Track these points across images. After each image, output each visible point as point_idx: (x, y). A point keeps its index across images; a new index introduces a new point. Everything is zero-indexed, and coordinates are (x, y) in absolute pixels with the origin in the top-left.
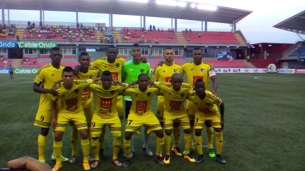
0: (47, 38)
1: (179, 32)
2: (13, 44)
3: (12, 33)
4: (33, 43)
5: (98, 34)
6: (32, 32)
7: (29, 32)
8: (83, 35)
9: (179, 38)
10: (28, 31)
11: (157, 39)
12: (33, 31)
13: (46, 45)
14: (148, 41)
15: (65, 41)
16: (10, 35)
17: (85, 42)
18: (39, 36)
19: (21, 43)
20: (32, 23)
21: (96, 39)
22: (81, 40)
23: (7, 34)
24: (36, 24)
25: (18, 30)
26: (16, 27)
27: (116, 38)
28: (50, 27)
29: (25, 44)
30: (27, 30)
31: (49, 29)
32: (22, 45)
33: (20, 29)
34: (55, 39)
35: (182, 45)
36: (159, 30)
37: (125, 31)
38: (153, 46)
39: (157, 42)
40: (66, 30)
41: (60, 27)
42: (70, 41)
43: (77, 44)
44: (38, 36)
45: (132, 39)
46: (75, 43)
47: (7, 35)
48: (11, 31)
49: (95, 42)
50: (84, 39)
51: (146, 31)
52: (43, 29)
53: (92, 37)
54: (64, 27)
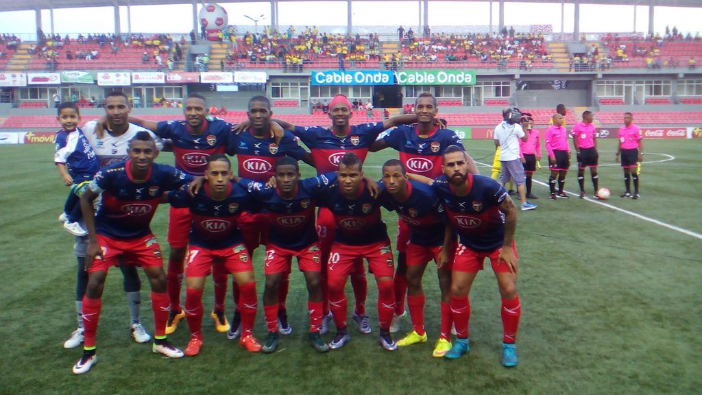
0: (450, 63)
2: (386, 75)
3: (376, 52)
4: (425, 73)
5: (553, 50)
6: (414, 49)
7: (408, 50)
8: (522, 53)
10: (406, 48)
11: (692, 59)
12: (417, 47)
13: (452, 78)
14: (672, 64)
15: (489, 68)
16: (372, 56)
17: (531, 68)
18: (434, 57)
19: (400, 74)
20: (407, 30)
21: (552, 62)
22: (523, 66)
23: (367, 53)
24: (415, 31)
25: (384, 46)
26: (381, 39)
27: (602, 58)
28: (449, 37)
29: (410, 75)
30: (403, 45)
31: (447, 43)
32: (403, 77)
33: (388, 43)
34: (466, 65)
36: (689, 38)
37: (611, 41)
38: (686, 76)
39: (693, 66)
40: (484, 43)
41: (470, 37)
42: (499, 68)
43: (517, 73)
44: (431, 59)
45: (632, 59)
46: (510, 72)
47: (367, 57)
48: (372, 48)
49: (552, 67)
50: (528, 62)
51: (661, 41)
52: (436, 41)
53: (544, 57)
54: (479, 37)
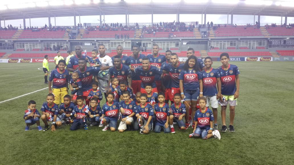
1: (263, 27)
9: (263, 31)
35: (266, 37)
